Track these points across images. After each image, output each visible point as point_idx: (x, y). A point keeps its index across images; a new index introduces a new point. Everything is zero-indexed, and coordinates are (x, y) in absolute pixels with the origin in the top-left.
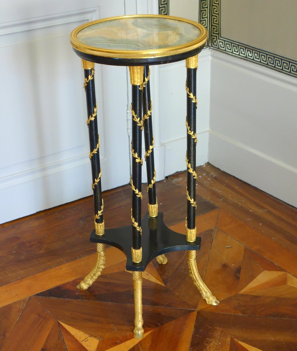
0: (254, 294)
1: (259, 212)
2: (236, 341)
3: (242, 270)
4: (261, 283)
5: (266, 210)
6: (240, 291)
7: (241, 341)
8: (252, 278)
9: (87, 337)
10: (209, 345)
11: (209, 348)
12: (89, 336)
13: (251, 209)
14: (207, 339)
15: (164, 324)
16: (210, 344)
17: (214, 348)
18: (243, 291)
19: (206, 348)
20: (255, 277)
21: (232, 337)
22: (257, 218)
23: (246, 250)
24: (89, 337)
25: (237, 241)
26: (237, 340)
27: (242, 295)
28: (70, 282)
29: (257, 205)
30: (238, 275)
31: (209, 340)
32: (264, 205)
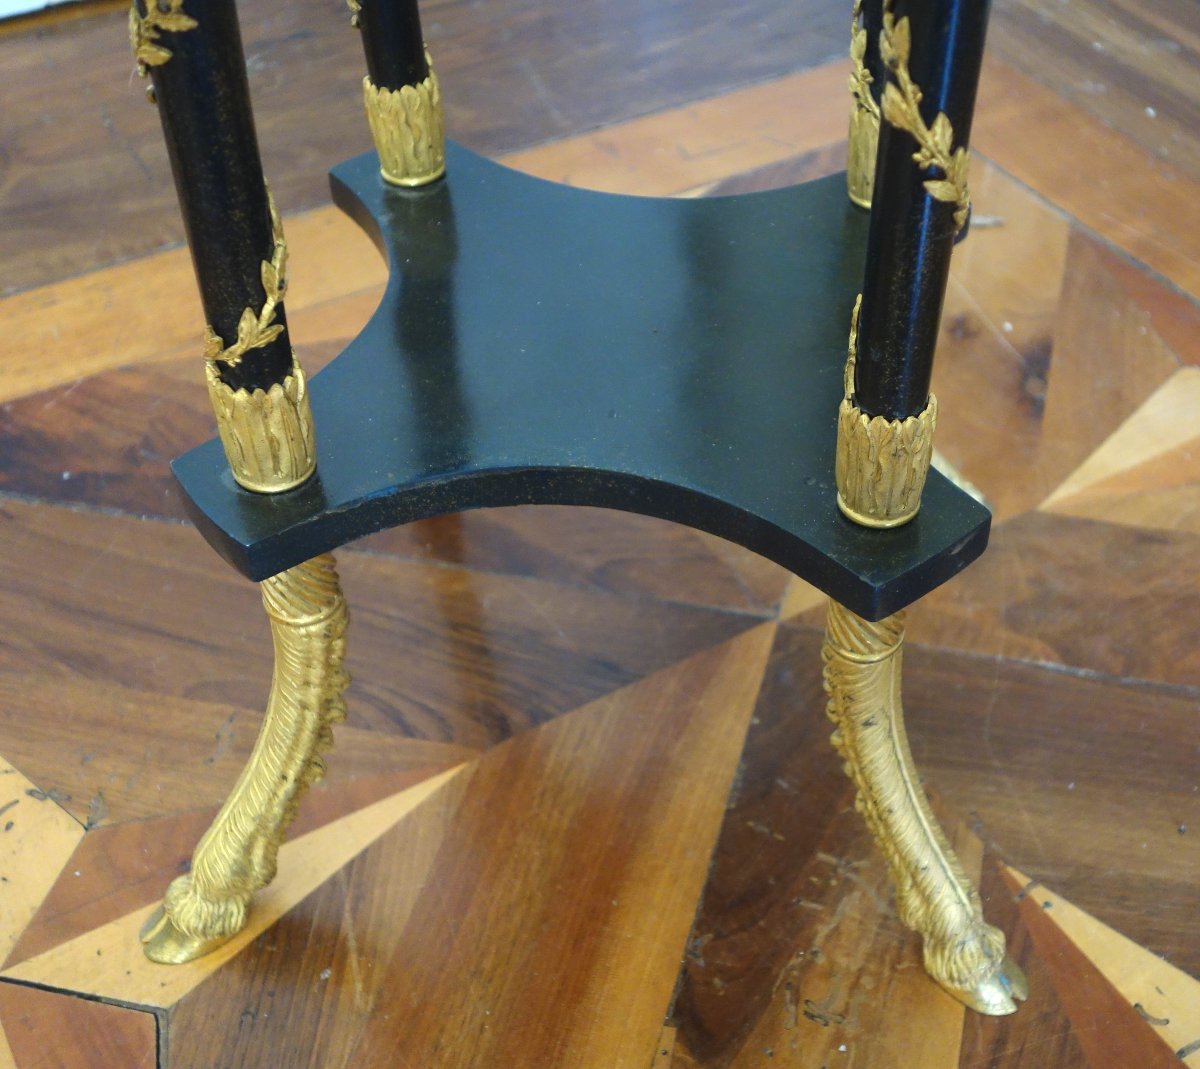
0: (1134, 518)
1: (1139, 52)
2: (1017, 886)
3: (1055, 360)
4: (1172, 444)
5: (1174, 47)
6: (1047, 493)
7: (1052, 885)
8: (1117, 409)
9: (17, 802)
10: (833, 913)
11: (828, 937)
12: (31, 793)
13: (1099, 38)
14: (822, 856)
15: (548, 717)
16: (837, 900)
17: (865, 947)
18: (1064, 496)
19: (809, 941)
20: (1133, 408)
21: (994, 846)
22: (1132, 84)
23: (1078, 242)
24: (30, 800)
25: (1031, 190)
26: (1023, 880)
27: (1061, 524)
28: (66, 387)
29: (1131, 23)
30: (1033, 385)
31: (834, 869)
32: (1165, 25)
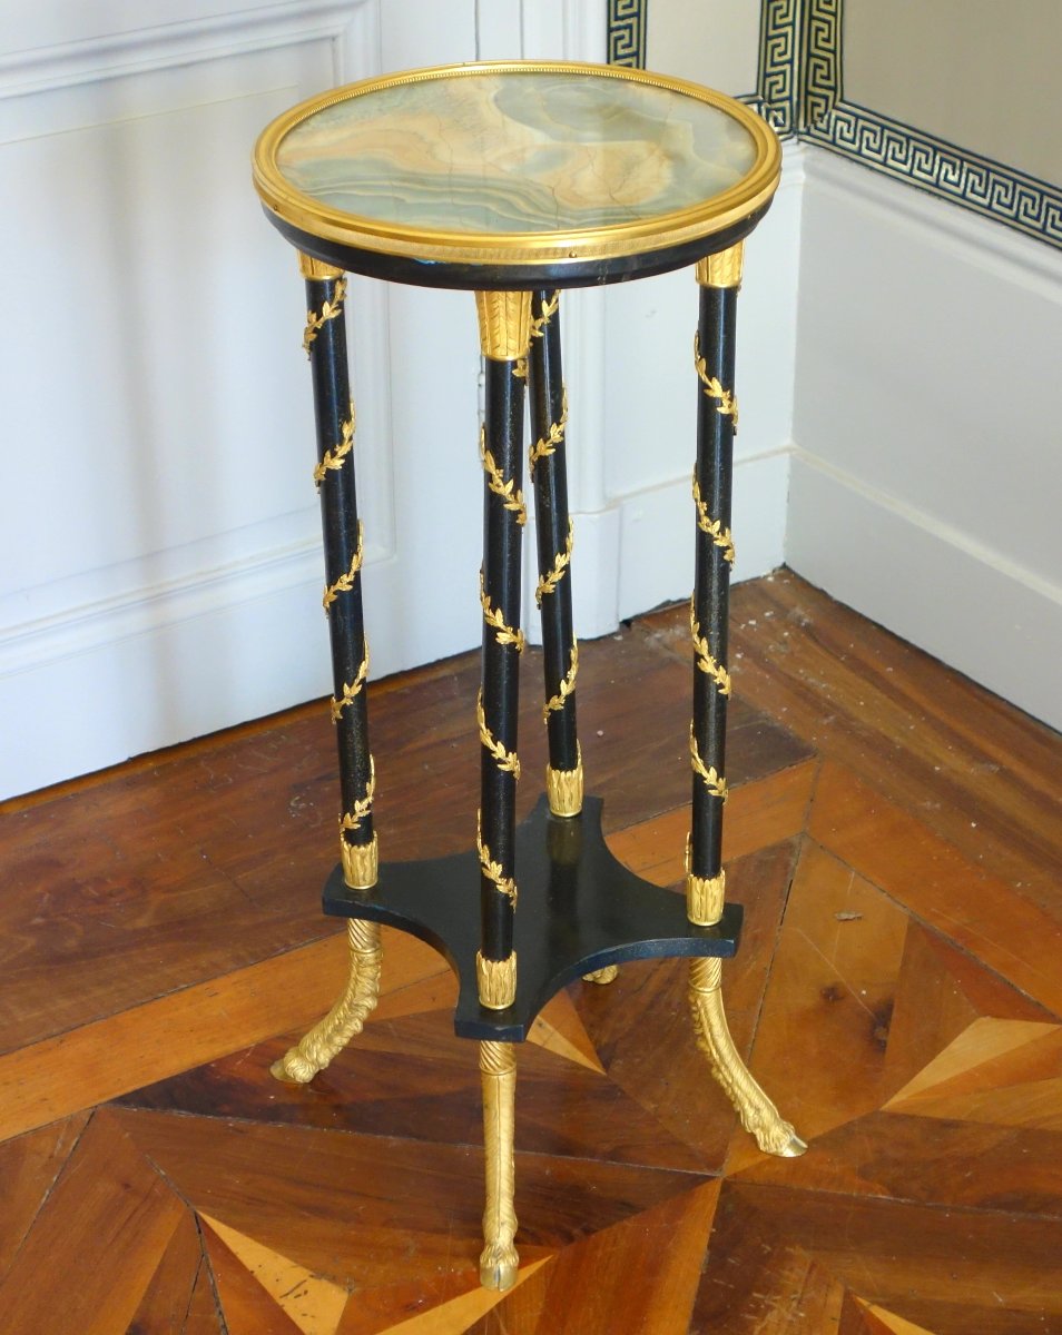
0: (939, 1114)
1: (970, 774)
2: (863, 1307)
3: (895, 1015)
4: (967, 1067)
5: (995, 768)
6: (887, 1099)
7: (882, 1305)
8: (934, 1045)
9: (305, 1281)
10: (763, 1320)
12: (312, 1276)
13: (940, 762)
14: (755, 1295)
15: (595, 1231)
16: (765, 1315)
18: (898, 1101)
20: (945, 1045)
21: (850, 1288)
22: (960, 799)
23: (916, 930)
24: (311, 1280)
25: (883, 891)
26: (864, 1302)
27: (894, 1117)
28: (247, 1050)
29: (963, 746)
30: (880, 1032)
31: (763, 1300)
32: (990, 748)
